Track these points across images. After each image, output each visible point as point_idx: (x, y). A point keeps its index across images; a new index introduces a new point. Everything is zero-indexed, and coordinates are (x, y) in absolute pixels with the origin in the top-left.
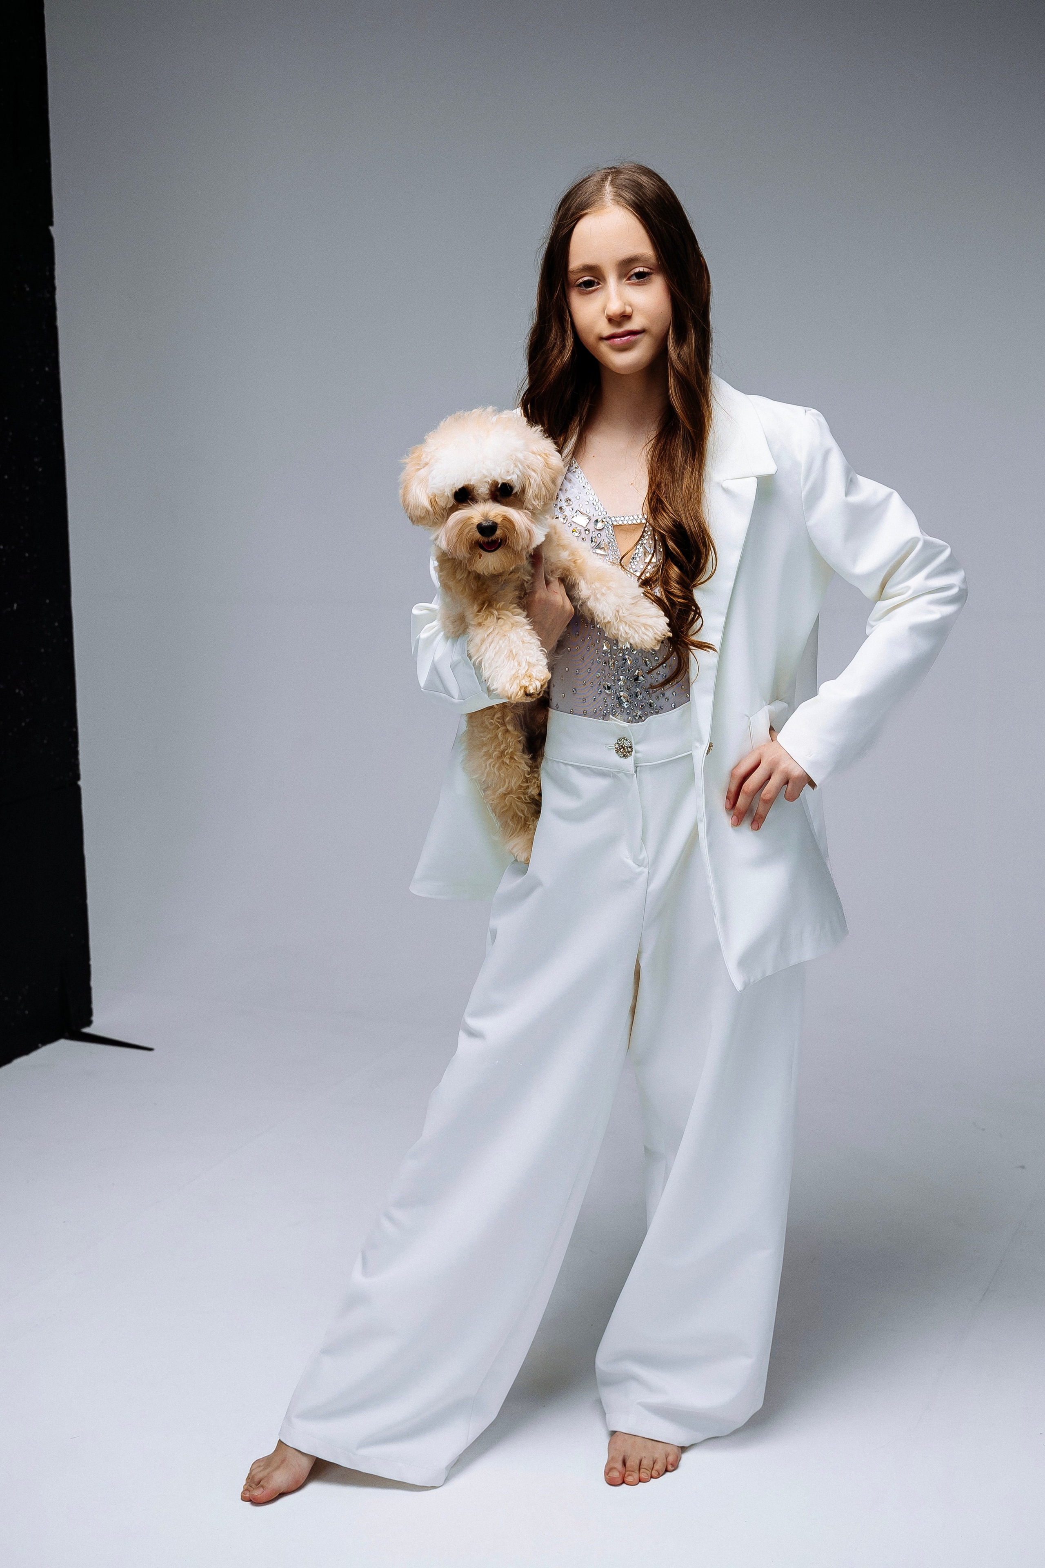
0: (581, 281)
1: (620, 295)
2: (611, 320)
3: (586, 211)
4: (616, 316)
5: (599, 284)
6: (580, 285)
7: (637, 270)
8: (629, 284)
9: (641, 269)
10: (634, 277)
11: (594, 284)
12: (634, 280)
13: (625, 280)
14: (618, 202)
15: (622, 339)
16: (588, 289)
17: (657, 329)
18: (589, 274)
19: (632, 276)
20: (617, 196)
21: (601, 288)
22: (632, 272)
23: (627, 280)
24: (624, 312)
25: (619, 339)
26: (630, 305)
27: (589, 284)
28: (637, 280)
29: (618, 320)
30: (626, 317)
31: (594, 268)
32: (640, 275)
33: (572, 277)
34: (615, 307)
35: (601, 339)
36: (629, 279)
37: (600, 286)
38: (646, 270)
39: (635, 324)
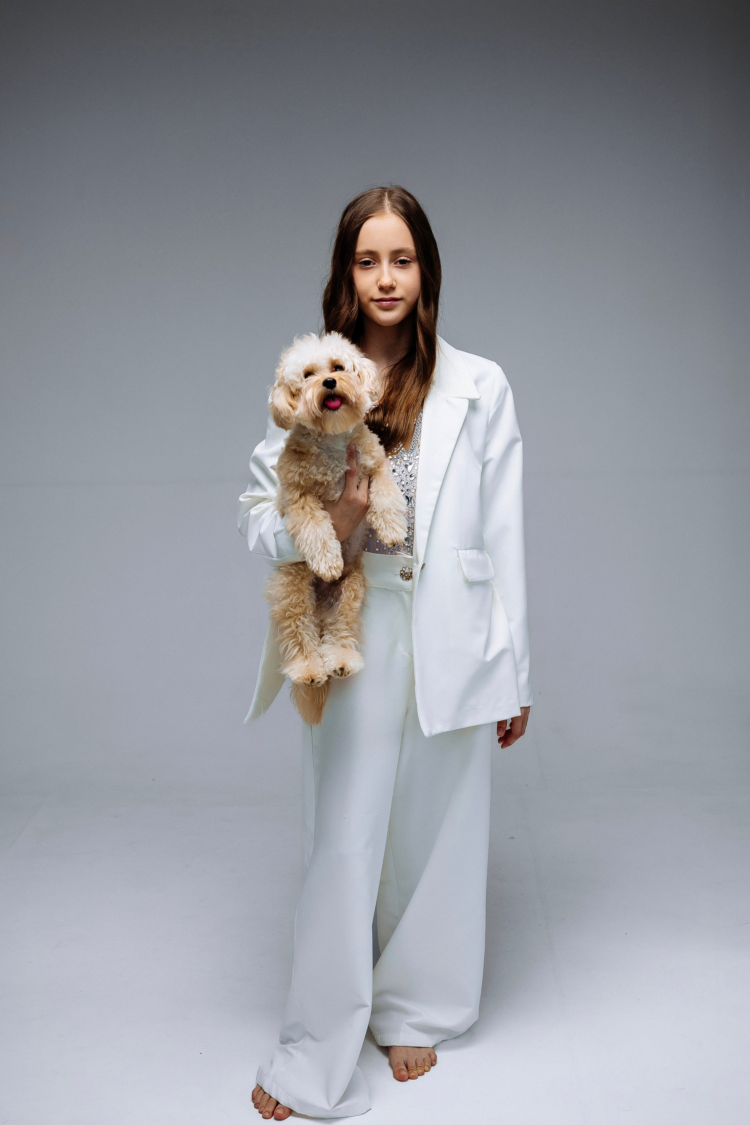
0: (364, 260)
1: (390, 273)
2: (381, 289)
3: (372, 215)
4: (387, 287)
5: (374, 264)
6: (361, 263)
7: (402, 258)
8: (395, 267)
9: (406, 258)
10: (398, 263)
11: (370, 263)
12: (399, 265)
13: (393, 263)
14: (394, 212)
15: (388, 302)
16: (367, 266)
17: (410, 299)
18: (370, 257)
19: (398, 261)
20: (393, 207)
21: (377, 267)
22: (399, 259)
23: (394, 264)
24: (392, 285)
25: (385, 302)
26: (396, 281)
27: (367, 263)
28: (401, 265)
29: (387, 289)
30: (392, 288)
31: (375, 253)
32: (403, 262)
33: (358, 257)
34: (386, 281)
35: (372, 300)
36: (395, 263)
37: (376, 265)
38: (408, 259)
39: (397, 294)
